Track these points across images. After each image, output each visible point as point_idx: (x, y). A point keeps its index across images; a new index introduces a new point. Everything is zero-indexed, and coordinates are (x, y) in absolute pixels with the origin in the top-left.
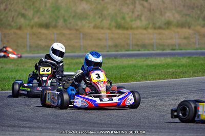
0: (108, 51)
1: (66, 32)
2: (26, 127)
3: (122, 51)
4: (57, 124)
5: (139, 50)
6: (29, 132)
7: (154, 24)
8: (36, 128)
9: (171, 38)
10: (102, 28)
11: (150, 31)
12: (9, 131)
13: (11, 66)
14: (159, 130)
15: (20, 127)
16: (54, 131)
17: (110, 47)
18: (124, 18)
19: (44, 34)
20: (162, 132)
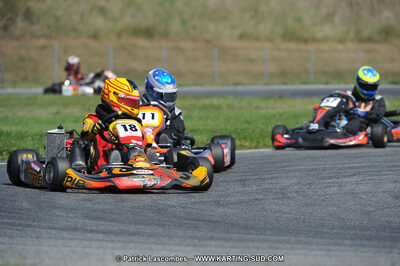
0: (267, 84)
1: (187, 45)
2: (98, 232)
3: (293, 84)
4: (160, 225)
5: (327, 83)
6: (103, 240)
7: (358, 32)
8: (117, 234)
9: (392, 60)
10: (257, 39)
11: (351, 45)
12: (63, 239)
13: (76, 110)
14: (358, 242)
15: (86, 231)
16: (152, 240)
17: (272, 75)
18: (299, 20)
19: (142, 48)
20: (364, 246)
